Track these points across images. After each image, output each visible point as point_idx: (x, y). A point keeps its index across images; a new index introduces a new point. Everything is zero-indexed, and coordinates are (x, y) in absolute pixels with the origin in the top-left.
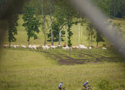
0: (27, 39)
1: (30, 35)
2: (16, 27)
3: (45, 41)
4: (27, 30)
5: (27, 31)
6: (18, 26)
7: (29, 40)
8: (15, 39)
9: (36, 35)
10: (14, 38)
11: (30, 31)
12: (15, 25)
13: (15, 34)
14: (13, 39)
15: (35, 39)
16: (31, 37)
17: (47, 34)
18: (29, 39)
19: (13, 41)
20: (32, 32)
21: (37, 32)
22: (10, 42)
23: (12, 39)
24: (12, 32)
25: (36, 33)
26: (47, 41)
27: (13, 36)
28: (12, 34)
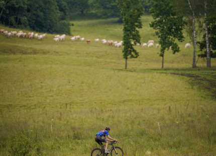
0: (160, 52)
1: (165, 44)
2: (137, 29)
3: (195, 56)
4: (160, 34)
5: (159, 37)
6: (141, 27)
7: (162, 55)
8: (137, 54)
9: (176, 44)
10: (134, 51)
11: (166, 38)
12: (137, 26)
13: (135, 44)
14: (132, 53)
15: (174, 53)
16: (167, 49)
17: (199, 43)
18: (163, 52)
19: (132, 57)
20: (169, 38)
21: (179, 40)
22: (126, 58)
23: (130, 53)
24: (130, 38)
25: (176, 41)
26: (199, 56)
27: (132, 48)
28: (129, 42)
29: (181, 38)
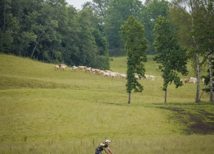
0: (163, 86)
1: (168, 78)
2: (142, 62)
3: (198, 91)
4: (163, 68)
5: (162, 71)
6: (146, 61)
7: (165, 90)
8: (141, 87)
9: (178, 78)
10: (138, 85)
11: (169, 72)
13: (140, 77)
14: (137, 87)
15: (177, 87)
16: (170, 82)
17: (204, 77)
18: (166, 87)
19: (137, 91)
20: (172, 72)
21: (183, 73)
22: (130, 93)
23: (135, 88)
24: (134, 72)
25: (179, 74)
26: (204, 90)
27: (136, 82)
28: (133, 76)
29: (185, 72)
